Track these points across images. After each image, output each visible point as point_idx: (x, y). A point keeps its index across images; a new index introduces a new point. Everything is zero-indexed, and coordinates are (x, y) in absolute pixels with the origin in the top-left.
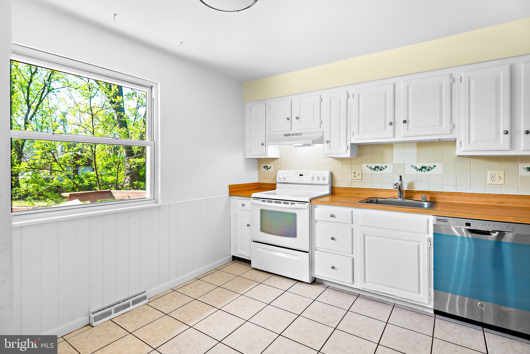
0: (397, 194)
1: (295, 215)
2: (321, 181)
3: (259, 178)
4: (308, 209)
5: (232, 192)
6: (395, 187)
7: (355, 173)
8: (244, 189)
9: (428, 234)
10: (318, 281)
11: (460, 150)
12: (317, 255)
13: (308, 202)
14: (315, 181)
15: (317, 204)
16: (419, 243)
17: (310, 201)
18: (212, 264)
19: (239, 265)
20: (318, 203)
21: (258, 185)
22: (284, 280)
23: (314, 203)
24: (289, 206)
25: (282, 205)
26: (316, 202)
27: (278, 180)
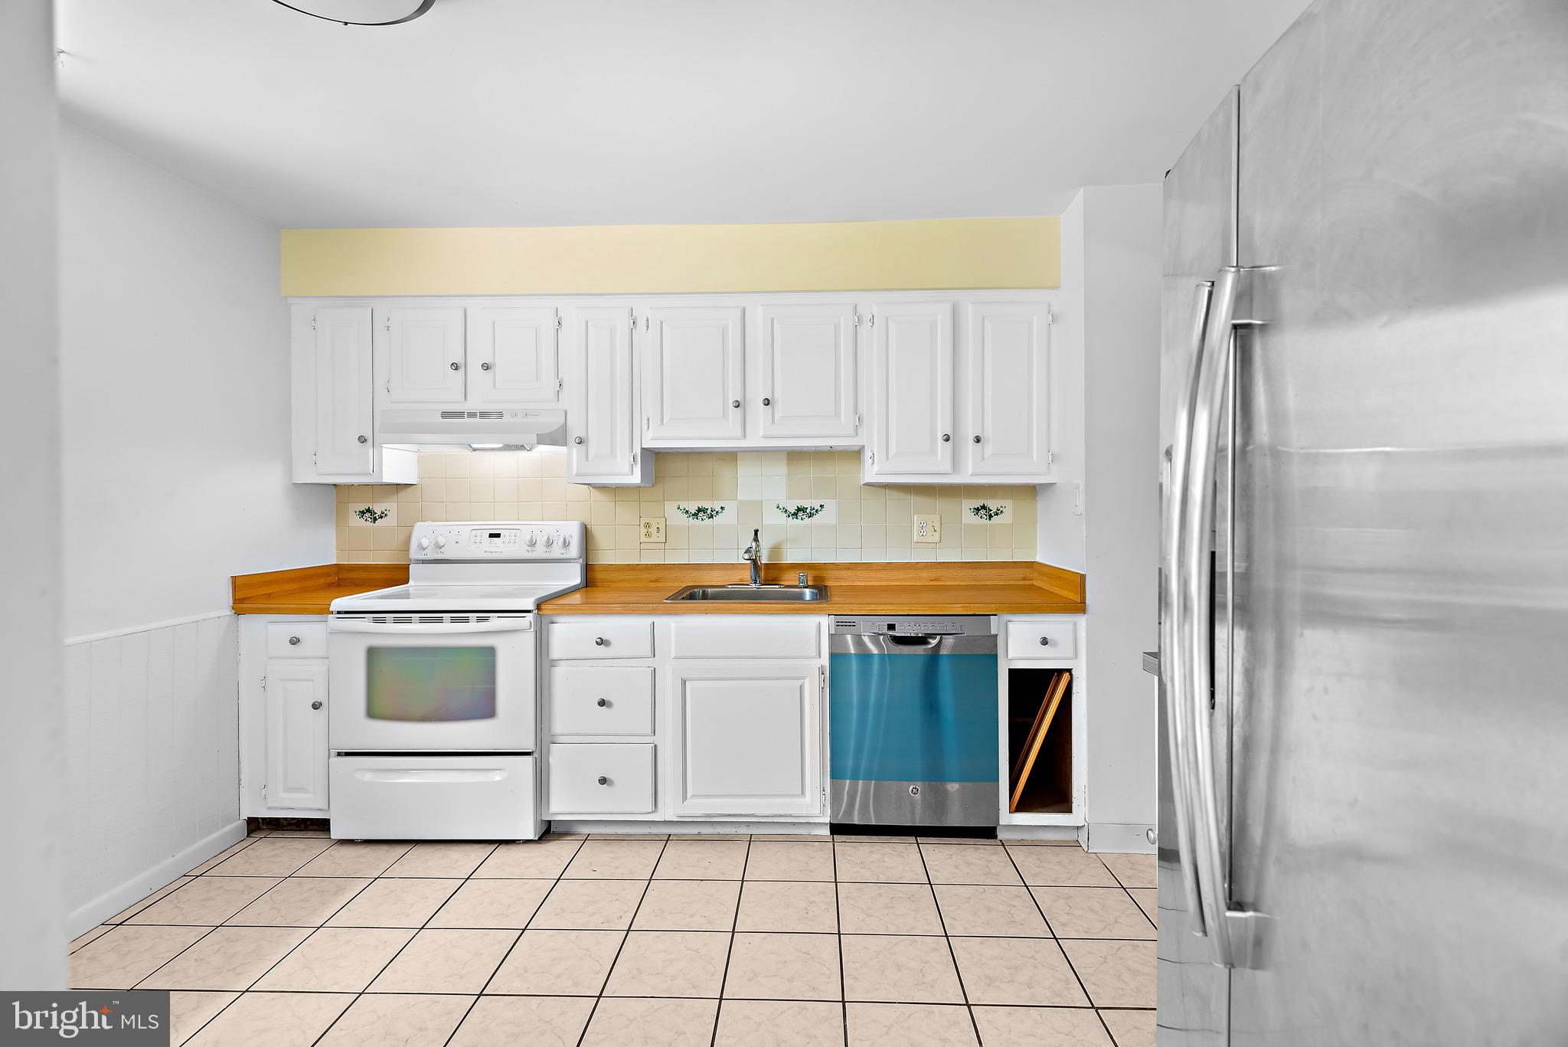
0: (747, 574)
1: (490, 652)
2: (557, 552)
3: (340, 549)
4: (532, 629)
5: (245, 599)
6: (747, 556)
7: (647, 525)
8: (287, 587)
9: (820, 657)
10: (560, 829)
11: (872, 472)
12: (557, 756)
13: (529, 611)
14: (540, 552)
15: (558, 615)
16: (800, 682)
17: (538, 607)
18: (170, 861)
19: (279, 843)
20: (563, 610)
21: (337, 573)
22: (455, 852)
23: (550, 612)
24: (473, 626)
25: (446, 627)
26: (554, 609)
27: (414, 554)
